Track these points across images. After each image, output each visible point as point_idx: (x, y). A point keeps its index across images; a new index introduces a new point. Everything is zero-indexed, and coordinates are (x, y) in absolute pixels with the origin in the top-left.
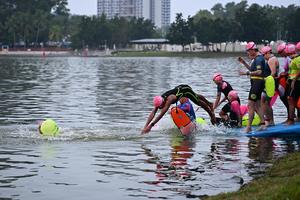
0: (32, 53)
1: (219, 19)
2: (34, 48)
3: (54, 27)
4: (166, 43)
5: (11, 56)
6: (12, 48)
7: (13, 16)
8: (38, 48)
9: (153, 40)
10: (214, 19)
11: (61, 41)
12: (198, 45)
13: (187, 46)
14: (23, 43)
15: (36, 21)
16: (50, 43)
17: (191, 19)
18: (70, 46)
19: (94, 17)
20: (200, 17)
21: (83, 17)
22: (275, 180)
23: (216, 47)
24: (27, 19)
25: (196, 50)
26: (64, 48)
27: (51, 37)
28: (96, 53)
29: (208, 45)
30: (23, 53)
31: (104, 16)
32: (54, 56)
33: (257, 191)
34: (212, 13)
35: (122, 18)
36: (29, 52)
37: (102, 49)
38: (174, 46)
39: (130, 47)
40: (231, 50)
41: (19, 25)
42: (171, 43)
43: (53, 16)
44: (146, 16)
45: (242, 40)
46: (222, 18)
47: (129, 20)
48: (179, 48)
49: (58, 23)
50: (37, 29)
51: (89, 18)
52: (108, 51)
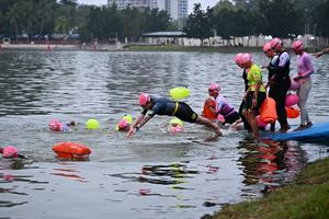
0: (36, 46)
1: (240, 11)
2: (37, 41)
3: (60, 18)
4: (182, 36)
5: (13, 49)
6: (14, 41)
7: (15, 6)
8: (42, 41)
9: (169, 33)
10: (235, 10)
11: (68, 33)
12: (217, 38)
13: (206, 40)
14: (25, 36)
15: (40, 11)
16: (56, 36)
17: (210, 11)
18: (77, 39)
19: (104, 7)
20: (220, 8)
21: (92, 7)
22: (303, 187)
23: (237, 41)
24: (30, 9)
25: (216, 45)
26: (70, 41)
27: (56, 29)
28: (106, 47)
29: (229, 39)
30: (26, 46)
31: (115, 6)
32: (61, 50)
33: (283, 199)
34: (234, 4)
35: (135, 9)
36: (33, 45)
37: (113, 42)
38: (192, 40)
39: (144, 41)
40: (254, 45)
41: (21, 15)
42: (189, 36)
43: (59, 5)
44: (161, 7)
45: (266, 33)
46: (245, 10)
47: (142, 11)
48: (197, 42)
49: (64, 13)
50: (40, 20)
51: (98, 9)
52: (119, 45)
